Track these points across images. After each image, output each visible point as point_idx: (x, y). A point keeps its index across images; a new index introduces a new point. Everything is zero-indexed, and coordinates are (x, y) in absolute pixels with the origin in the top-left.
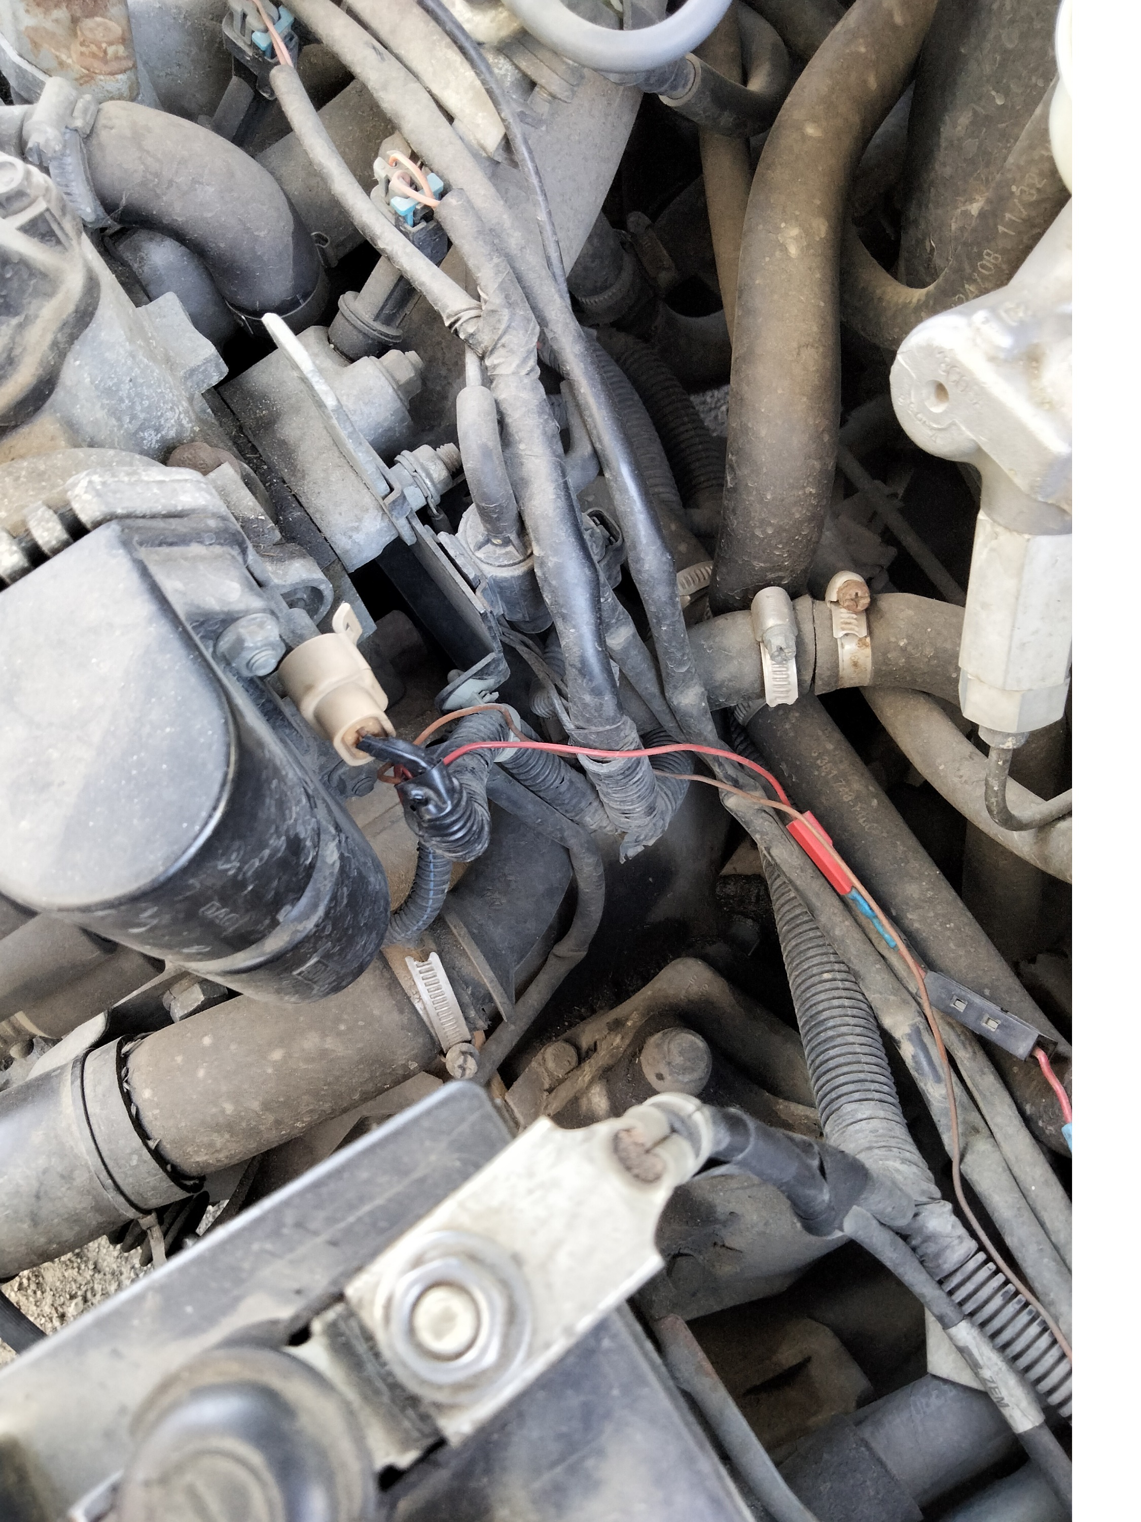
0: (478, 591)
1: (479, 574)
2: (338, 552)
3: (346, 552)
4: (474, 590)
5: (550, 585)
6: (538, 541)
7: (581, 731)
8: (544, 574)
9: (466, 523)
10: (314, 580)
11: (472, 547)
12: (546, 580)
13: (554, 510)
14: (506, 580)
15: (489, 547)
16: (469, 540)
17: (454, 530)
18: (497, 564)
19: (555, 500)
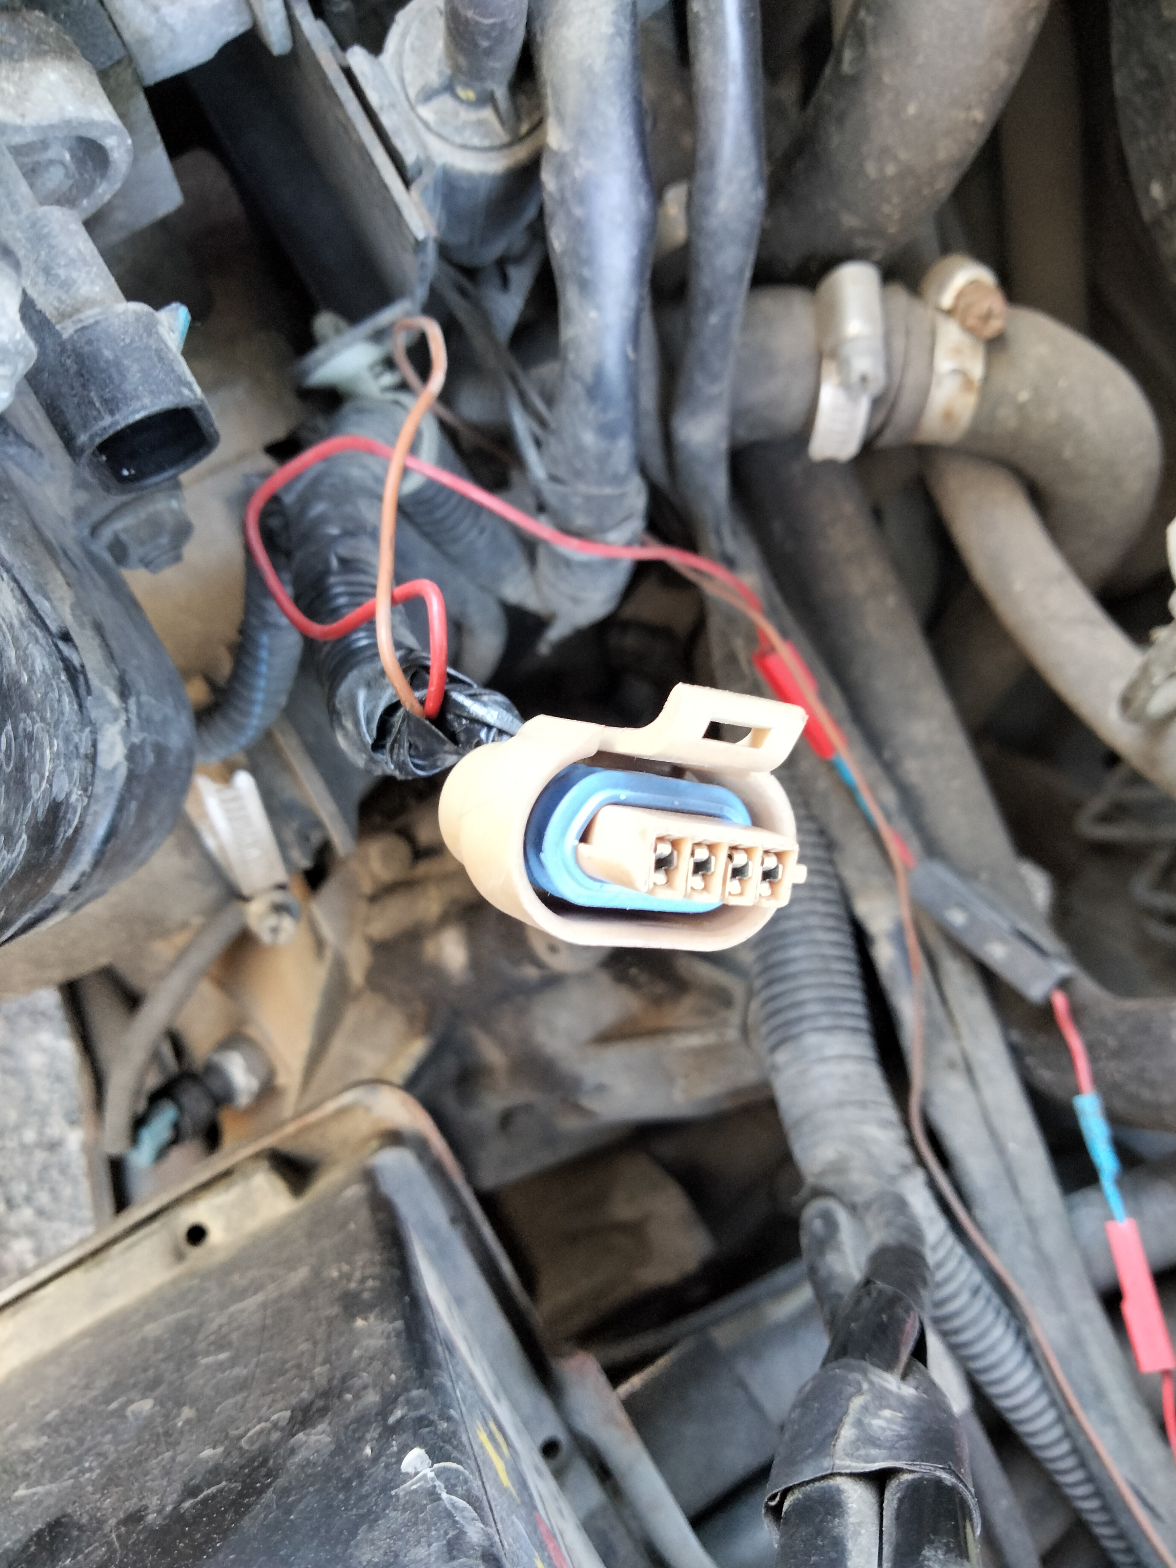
0: (414, 188)
1: (422, 156)
2: (127, 36)
3: (144, 41)
4: (407, 183)
5: (569, 214)
6: (561, 119)
7: (559, 488)
8: (562, 190)
9: (403, 37)
10: (92, 124)
11: (412, 92)
12: (563, 201)
13: (607, 60)
14: (469, 176)
15: (446, 102)
16: (408, 76)
17: (375, 46)
18: (458, 139)
19: (612, 38)
